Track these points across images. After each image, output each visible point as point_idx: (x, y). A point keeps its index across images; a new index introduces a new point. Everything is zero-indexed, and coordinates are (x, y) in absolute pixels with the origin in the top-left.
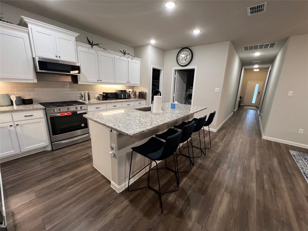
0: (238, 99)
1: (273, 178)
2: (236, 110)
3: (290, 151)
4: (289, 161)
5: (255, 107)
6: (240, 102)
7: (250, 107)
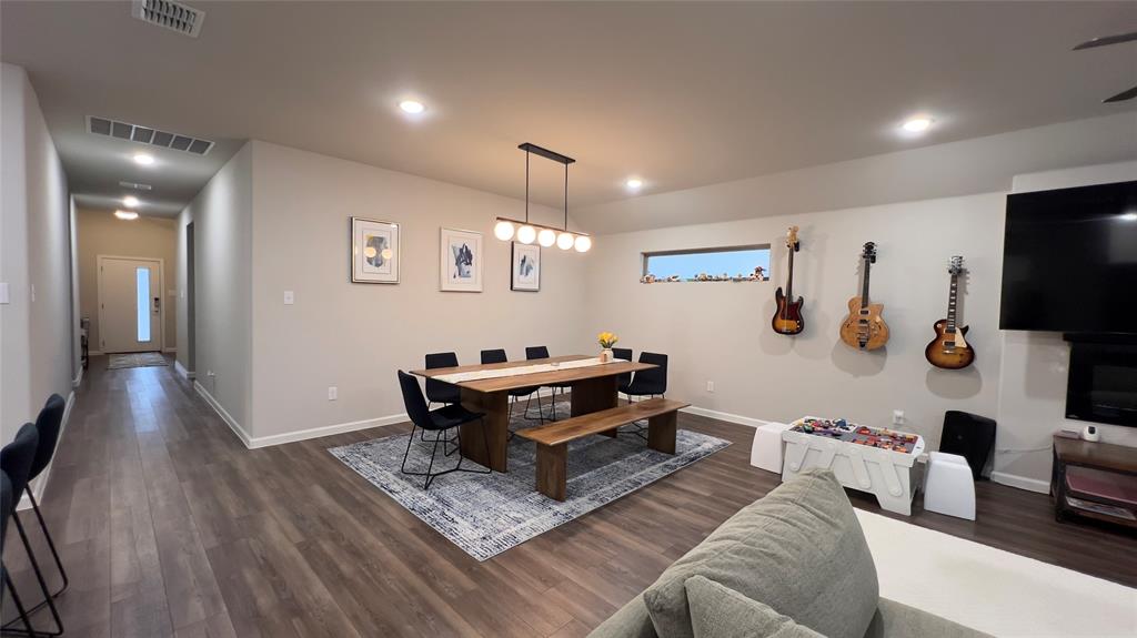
0: (79, 333)
1: (343, 539)
2: (78, 380)
3: (330, 450)
4: (344, 476)
5: (159, 356)
7: (137, 358)
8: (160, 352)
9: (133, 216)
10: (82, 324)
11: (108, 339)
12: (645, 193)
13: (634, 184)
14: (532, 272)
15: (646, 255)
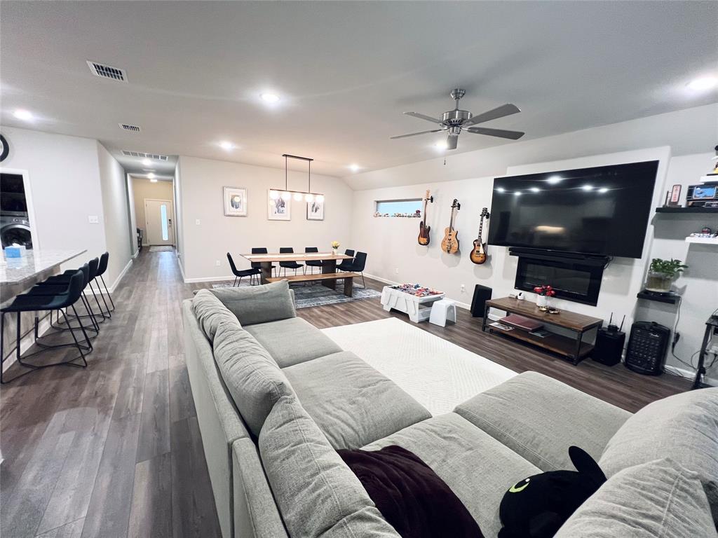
0: (135, 235)
2: (136, 255)
3: (213, 285)
5: (171, 247)
6: (140, 241)
7: (162, 248)
8: (172, 246)
9: (156, 181)
10: (138, 231)
11: (150, 239)
12: (361, 172)
13: (355, 167)
14: (318, 211)
15: (378, 202)
